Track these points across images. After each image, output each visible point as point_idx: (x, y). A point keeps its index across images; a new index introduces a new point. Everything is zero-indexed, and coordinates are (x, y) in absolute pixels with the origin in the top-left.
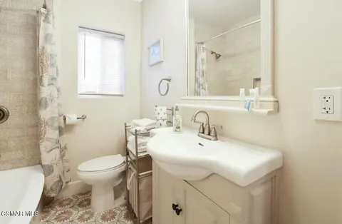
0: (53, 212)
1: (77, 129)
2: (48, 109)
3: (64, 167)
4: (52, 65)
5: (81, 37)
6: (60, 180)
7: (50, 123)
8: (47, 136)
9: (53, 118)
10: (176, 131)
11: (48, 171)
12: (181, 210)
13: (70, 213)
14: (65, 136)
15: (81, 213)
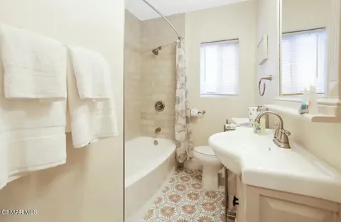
0: (181, 173)
1: (199, 120)
2: (180, 104)
3: (189, 146)
4: (182, 75)
5: (202, 49)
6: (186, 154)
7: (180, 113)
8: (179, 122)
9: (182, 110)
10: (256, 132)
11: (178, 144)
12: (238, 204)
13: (189, 179)
14: (190, 124)
15: (195, 182)
